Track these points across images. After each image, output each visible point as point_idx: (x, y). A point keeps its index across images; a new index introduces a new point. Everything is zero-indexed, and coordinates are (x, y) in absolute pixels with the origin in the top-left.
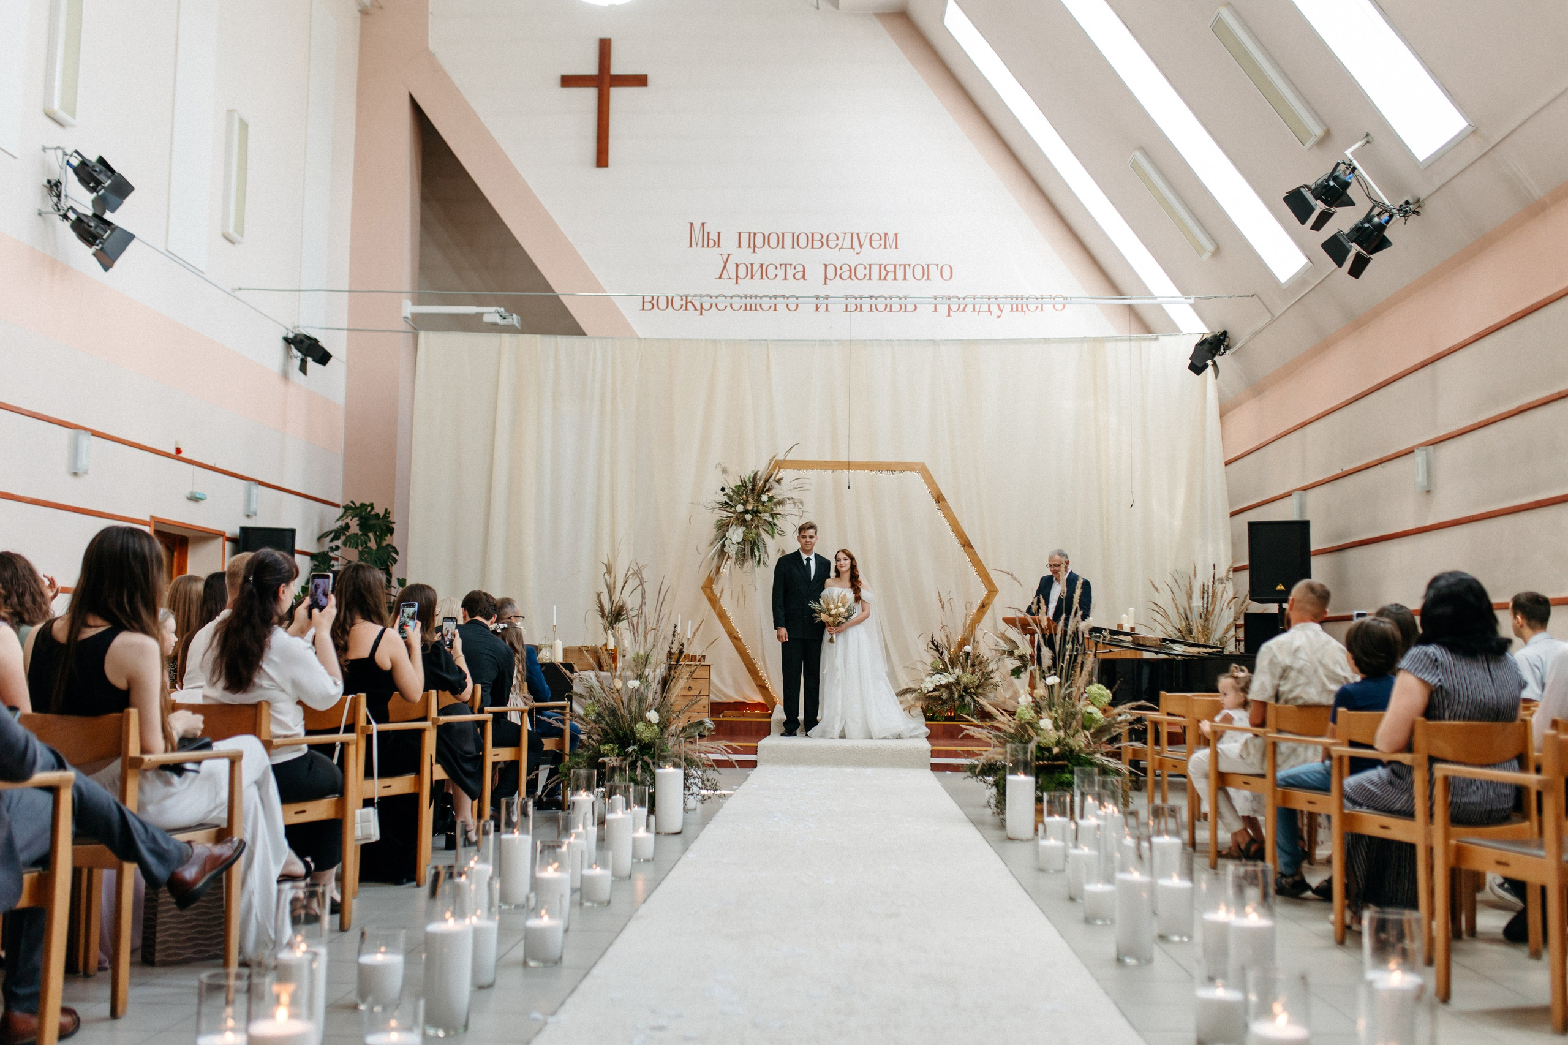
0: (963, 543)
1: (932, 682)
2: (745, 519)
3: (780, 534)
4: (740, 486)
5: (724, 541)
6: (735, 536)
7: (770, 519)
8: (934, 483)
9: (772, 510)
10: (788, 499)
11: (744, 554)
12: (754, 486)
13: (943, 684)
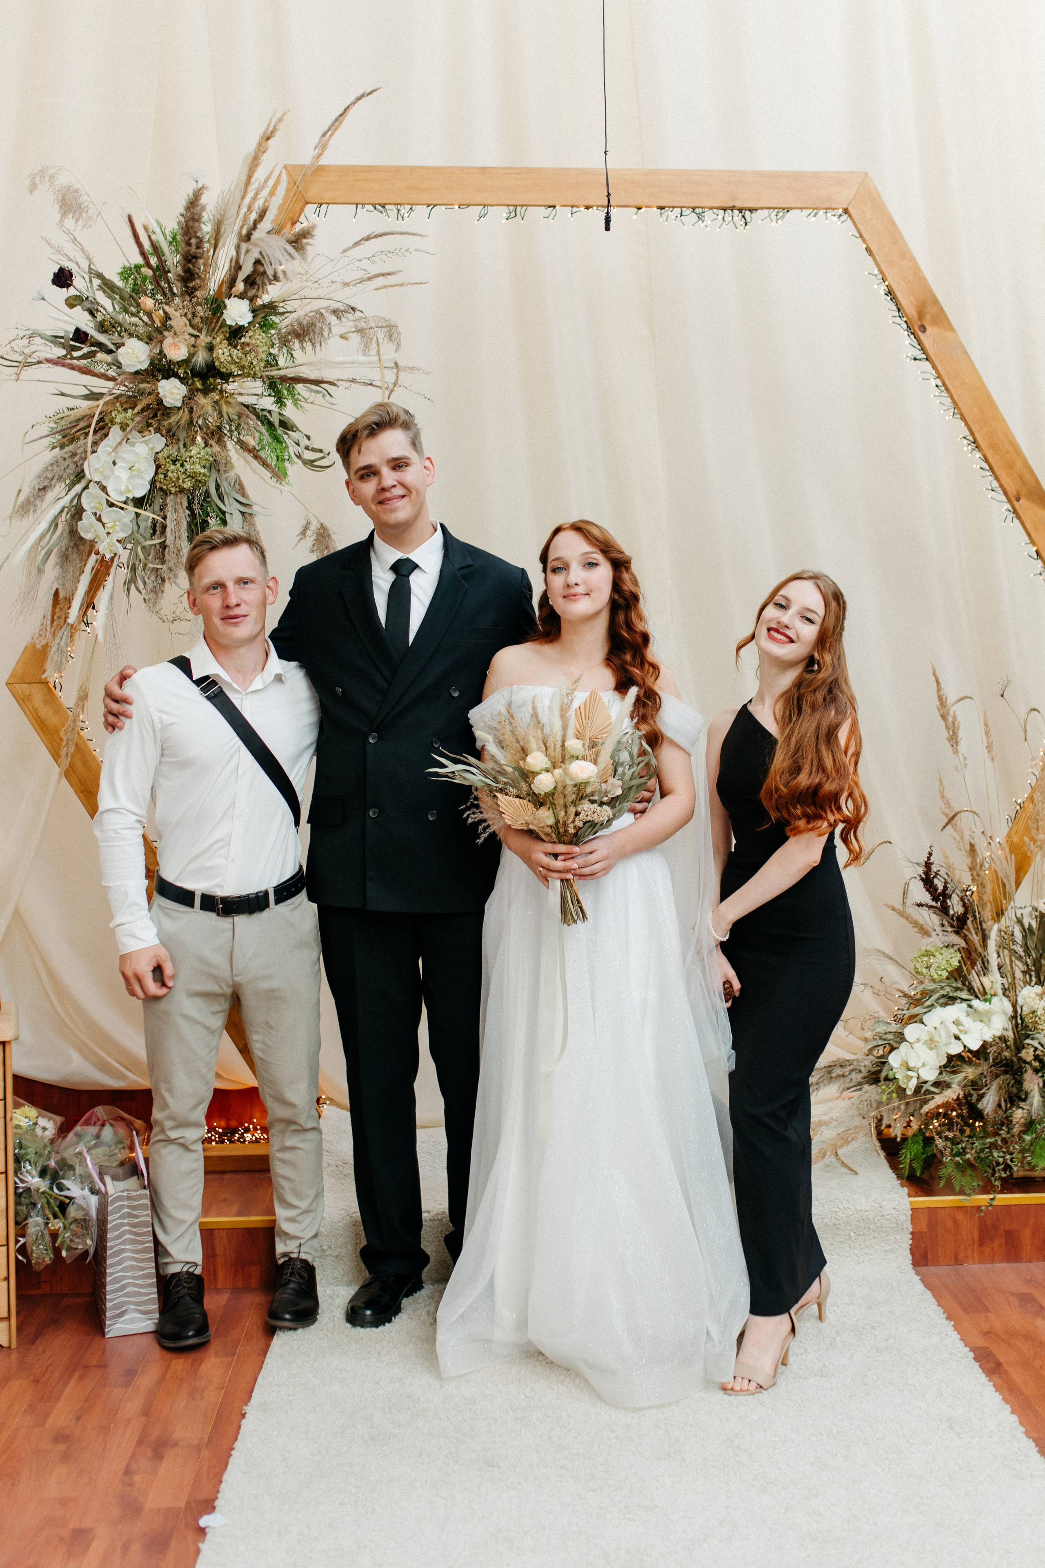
0: (1012, 489)
1: (931, 1044)
2: (160, 402)
3: (310, 463)
4: (138, 267)
5: (79, 496)
6: (121, 472)
7: (268, 403)
8: (905, 254)
9: (271, 362)
10: (335, 312)
11: (163, 545)
12: (190, 259)
13: (975, 1046)
